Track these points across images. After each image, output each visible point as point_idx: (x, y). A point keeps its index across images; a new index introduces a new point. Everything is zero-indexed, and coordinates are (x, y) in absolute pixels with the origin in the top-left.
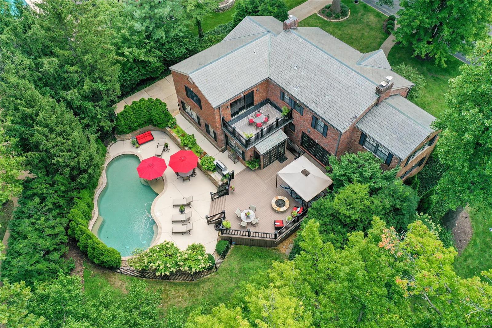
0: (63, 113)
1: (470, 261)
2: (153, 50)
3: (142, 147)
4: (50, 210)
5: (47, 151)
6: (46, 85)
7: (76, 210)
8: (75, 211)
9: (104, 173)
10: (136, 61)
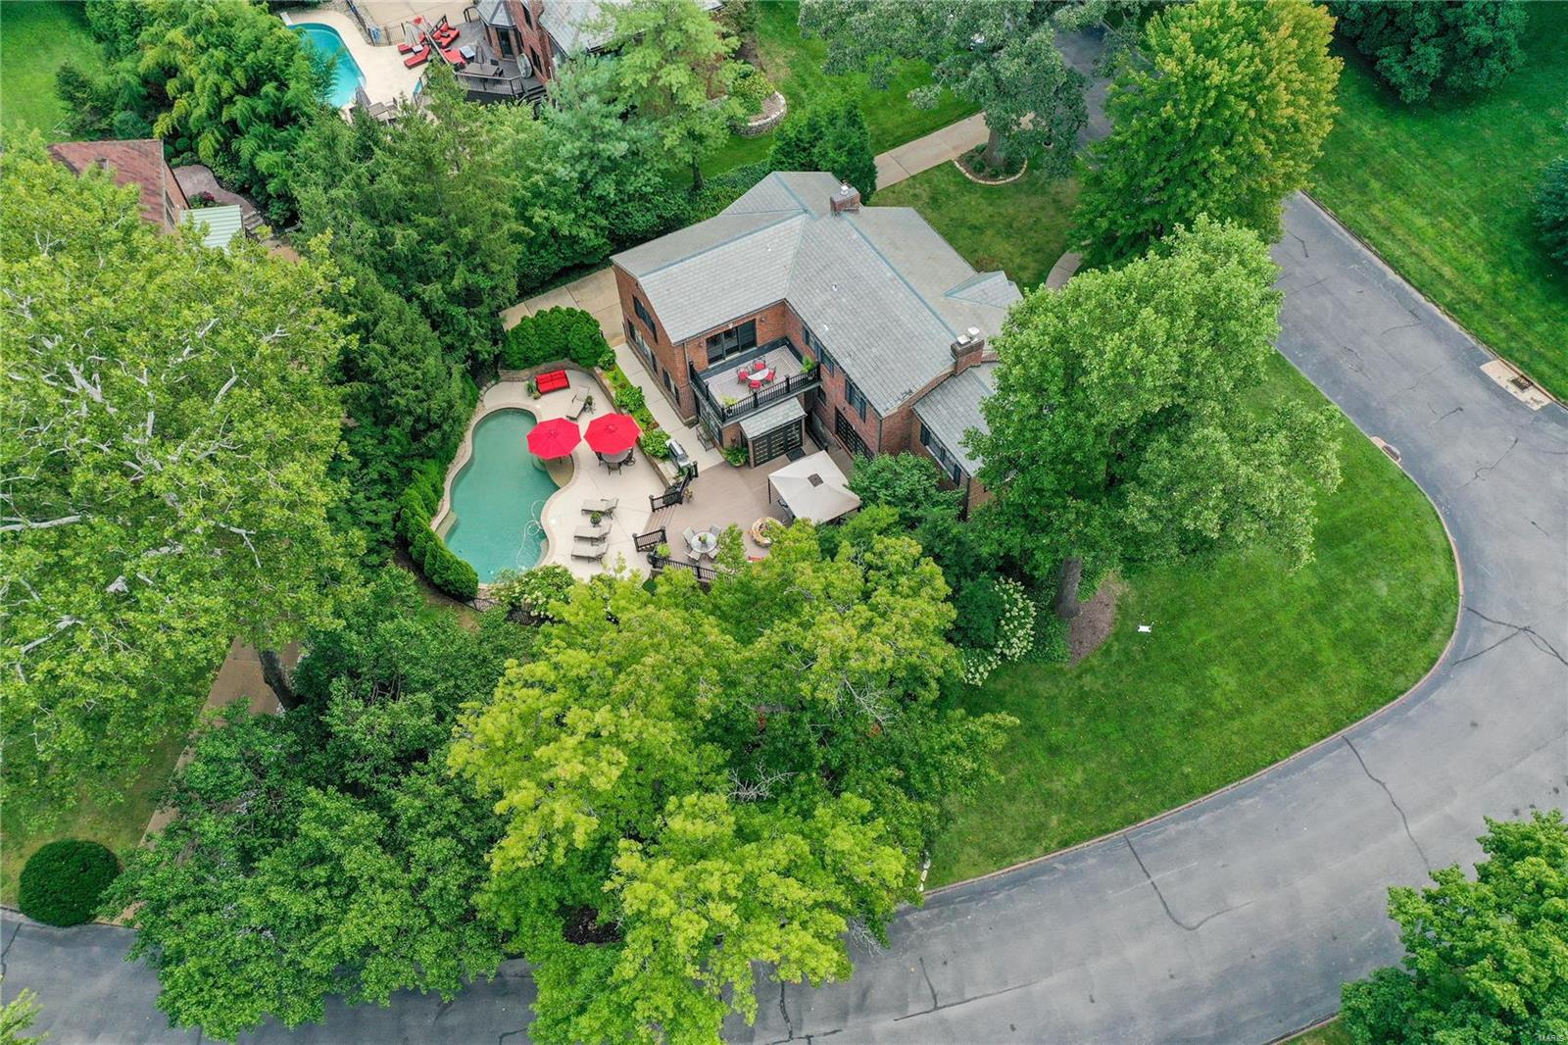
0: (414, 324)
1: (1087, 679)
2: (591, 214)
3: (545, 398)
4: (373, 482)
5: (382, 384)
6: (390, 270)
7: (414, 492)
8: (411, 492)
9: (468, 435)
10: (553, 232)
